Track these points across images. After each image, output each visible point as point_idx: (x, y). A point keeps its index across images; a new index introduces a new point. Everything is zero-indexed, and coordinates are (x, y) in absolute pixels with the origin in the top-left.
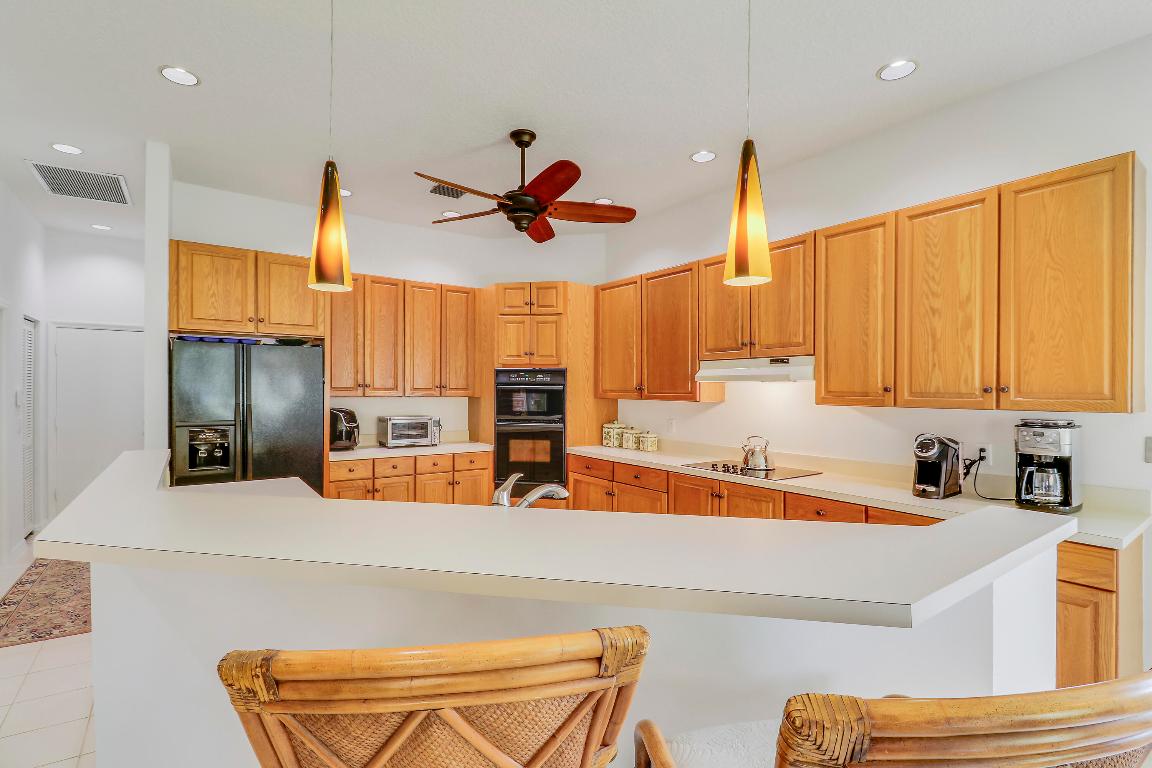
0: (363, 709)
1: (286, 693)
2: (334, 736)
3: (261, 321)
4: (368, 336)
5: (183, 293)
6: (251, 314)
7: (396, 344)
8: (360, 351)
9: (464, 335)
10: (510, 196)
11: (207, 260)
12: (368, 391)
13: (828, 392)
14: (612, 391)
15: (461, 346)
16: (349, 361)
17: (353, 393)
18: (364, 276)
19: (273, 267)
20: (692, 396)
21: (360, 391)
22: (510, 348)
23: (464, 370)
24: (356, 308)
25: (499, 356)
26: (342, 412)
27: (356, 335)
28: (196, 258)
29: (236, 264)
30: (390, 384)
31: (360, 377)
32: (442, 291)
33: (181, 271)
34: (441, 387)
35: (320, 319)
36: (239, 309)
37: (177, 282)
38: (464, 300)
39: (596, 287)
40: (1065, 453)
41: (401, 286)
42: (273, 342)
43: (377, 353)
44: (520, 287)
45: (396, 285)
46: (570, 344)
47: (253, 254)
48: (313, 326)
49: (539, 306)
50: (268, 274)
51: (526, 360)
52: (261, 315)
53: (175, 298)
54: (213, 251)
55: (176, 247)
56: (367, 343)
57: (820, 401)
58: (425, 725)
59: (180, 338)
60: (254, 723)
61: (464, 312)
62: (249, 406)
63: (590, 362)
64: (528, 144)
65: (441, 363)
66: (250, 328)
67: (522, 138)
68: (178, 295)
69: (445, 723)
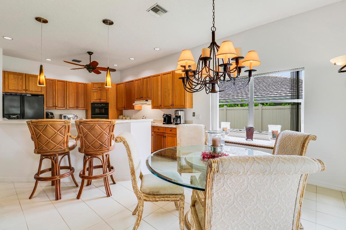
0: (41, 124)
1: (33, 124)
2: (38, 127)
3: (27, 90)
4: (56, 94)
5: (6, 83)
6: (24, 88)
7: (64, 97)
8: (54, 98)
9: (83, 95)
10: (86, 66)
11: (12, 76)
12: (57, 108)
13: (153, 107)
14: (120, 108)
15: (83, 97)
16: (51, 100)
17: (52, 108)
18: (55, 80)
19: (30, 78)
20: (133, 109)
21: (54, 108)
22: (95, 98)
23: (83, 103)
24: (53, 88)
25: (92, 100)
26: (49, 113)
27: (53, 94)
28: (10, 75)
29: (20, 77)
30: (63, 106)
31: (54, 104)
32: (77, 84)
33: (6, 78)
34: (77, 107)
35: (43, 90)
36: (21, 87)
37: (5, 81)
38: (83, 86)
39: (116, 84)
40: (180, 115)
41: (66, 82)
42: (30, 95)
43: (59, 99)
44: (98, 84)
45: (64, 82)
46: (110, 97)
47: (25, 75)
48: (41, 91)
49: (102, 88)
50: (29, 79)
51: (99, 101)
52: (27, 89)
53: (4, 85)
54: (14, 73)
55: (4, 72)
56: (56, 96)
57: (152, 108)
58: (46, 126)
59: (5, 94)
60: (30, 127)
61: (83, 89)
62: (24, 110)
63: (115, 101)
64: (91, 55)
65: (77, 101)
66: (24, 92)
67: (90, 53)
68: (5, 84)
69: (49, 126)
